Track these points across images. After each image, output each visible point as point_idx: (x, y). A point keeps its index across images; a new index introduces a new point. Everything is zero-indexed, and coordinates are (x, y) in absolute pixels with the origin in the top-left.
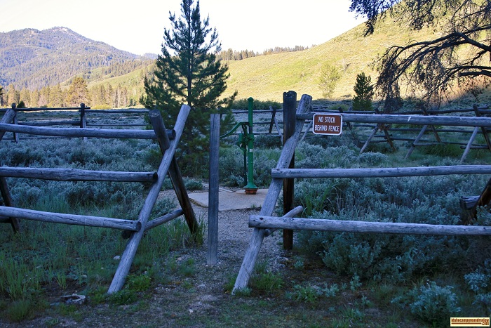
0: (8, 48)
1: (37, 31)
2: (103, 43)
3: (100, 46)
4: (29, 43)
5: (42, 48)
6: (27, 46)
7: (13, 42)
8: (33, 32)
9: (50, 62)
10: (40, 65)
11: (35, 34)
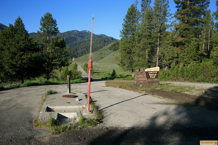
0: (67, 37)
1: (77, 31)
2: (104, 35)
3: (103, 36)
4: (75, 35)
5: (80, 37)
6: (74, 36)
7: (69, 35)
8: (76, 31)
9: (84, 42)
10: (80, 43)
11: (77, 32)
